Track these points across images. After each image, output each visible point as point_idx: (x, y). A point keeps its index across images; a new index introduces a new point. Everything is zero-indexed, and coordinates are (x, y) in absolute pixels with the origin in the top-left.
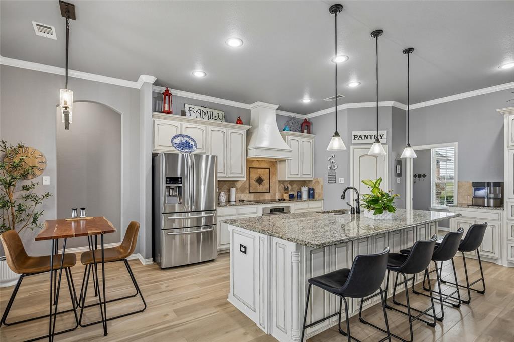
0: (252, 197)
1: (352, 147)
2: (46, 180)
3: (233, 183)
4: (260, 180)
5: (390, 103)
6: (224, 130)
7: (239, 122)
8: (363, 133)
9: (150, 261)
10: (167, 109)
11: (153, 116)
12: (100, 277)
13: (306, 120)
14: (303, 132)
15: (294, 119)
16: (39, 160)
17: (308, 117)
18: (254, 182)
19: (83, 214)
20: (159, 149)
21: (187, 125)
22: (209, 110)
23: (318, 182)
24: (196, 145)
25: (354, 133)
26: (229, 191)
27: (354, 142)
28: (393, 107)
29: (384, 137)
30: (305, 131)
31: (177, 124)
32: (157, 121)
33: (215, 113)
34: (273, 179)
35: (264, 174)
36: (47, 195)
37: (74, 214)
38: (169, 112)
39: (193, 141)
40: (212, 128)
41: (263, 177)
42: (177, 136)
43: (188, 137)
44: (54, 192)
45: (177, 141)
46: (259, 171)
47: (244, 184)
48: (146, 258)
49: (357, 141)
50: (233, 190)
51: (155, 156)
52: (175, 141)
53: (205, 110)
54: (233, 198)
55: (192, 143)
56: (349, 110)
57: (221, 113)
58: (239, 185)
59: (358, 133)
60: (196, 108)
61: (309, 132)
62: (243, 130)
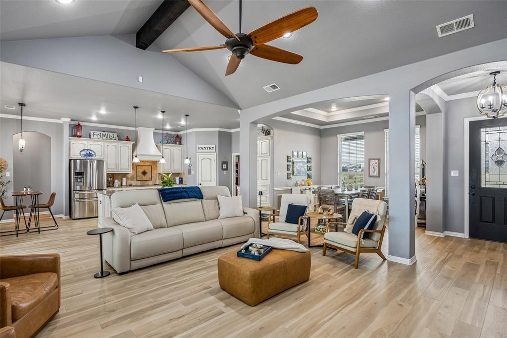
0: (139, 183)
1: (198, 154)
2: (8, 174)
3: (125, 175)
4: (144, 173)
5: (217, 129)
6: (116, 145)
7: (128, 139)
8: (203, 146)
9: (68, 217)
10: (78, 134)
11: (69, 139)
12: (37, 214)
13: (178, 135)
14: (176, 144)
15: (171, 134)
16: (4, 164)
17: (179, 133)
18: (140, 174)
19: (29, 190)
20: (73, 157)
21: (91, 143)
22: (106, 133)
23: (184, 174)
24: (95, 154)
25: (198, 146)
26: (122, 179)
27: (198, 151)
28: (219, 131)
29: (214, 148)
30: (178, 143)
31: (85, 142)
32: (72, 142)
33: (111, 134)
34: (154, 172)
35: (148, 169)
36: (9, 182)
37: (25, 189)
38: (80, 137)
39: (94, 152)
40: (108, 144)
41: (147, 171)
42: (84, 150)
43: (91, 150)
44: (12, 180)
45: (83, 153)
46: (144, 167)
47: (133, 176)
48: (65, 215)
49: (200, 150)
50: (124, 179)
51: (70, 160)
52: (82, 153)
53: (104, 133)
54: (124, 184)
55: (93, 153)
56: (196, 132)
57: (115, 134)
58: (129, 176)
59: (201, 146)
60: (98, 133)
61: (180, 143)
62: (130, 144)
